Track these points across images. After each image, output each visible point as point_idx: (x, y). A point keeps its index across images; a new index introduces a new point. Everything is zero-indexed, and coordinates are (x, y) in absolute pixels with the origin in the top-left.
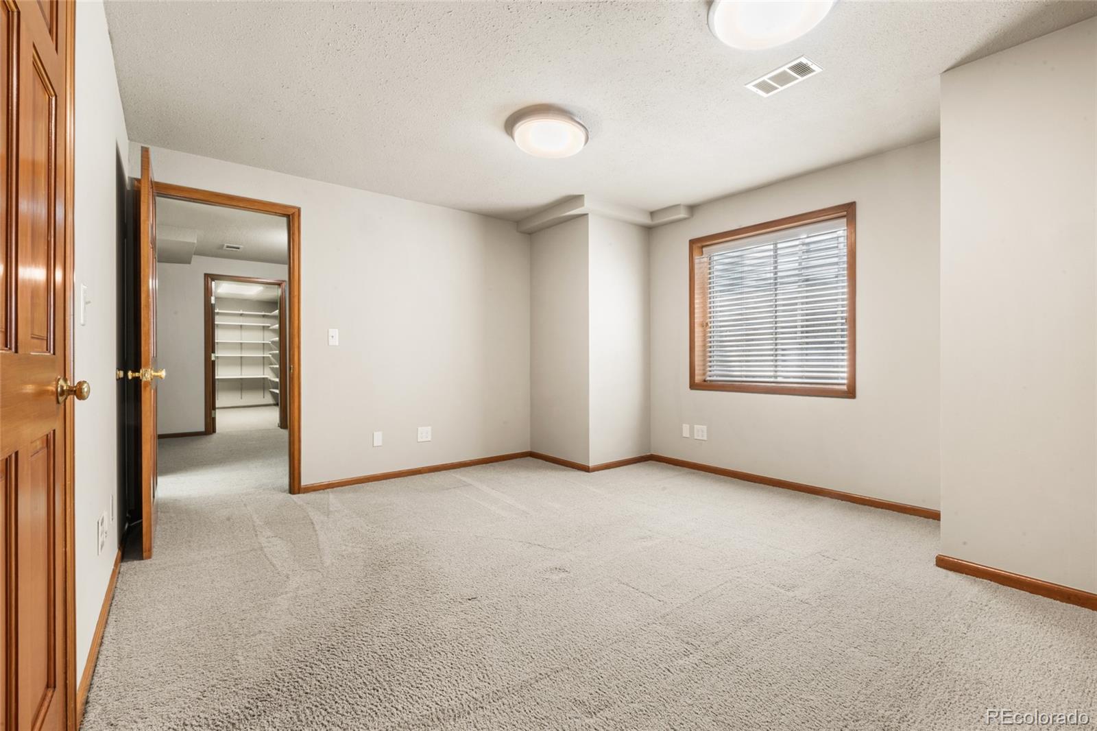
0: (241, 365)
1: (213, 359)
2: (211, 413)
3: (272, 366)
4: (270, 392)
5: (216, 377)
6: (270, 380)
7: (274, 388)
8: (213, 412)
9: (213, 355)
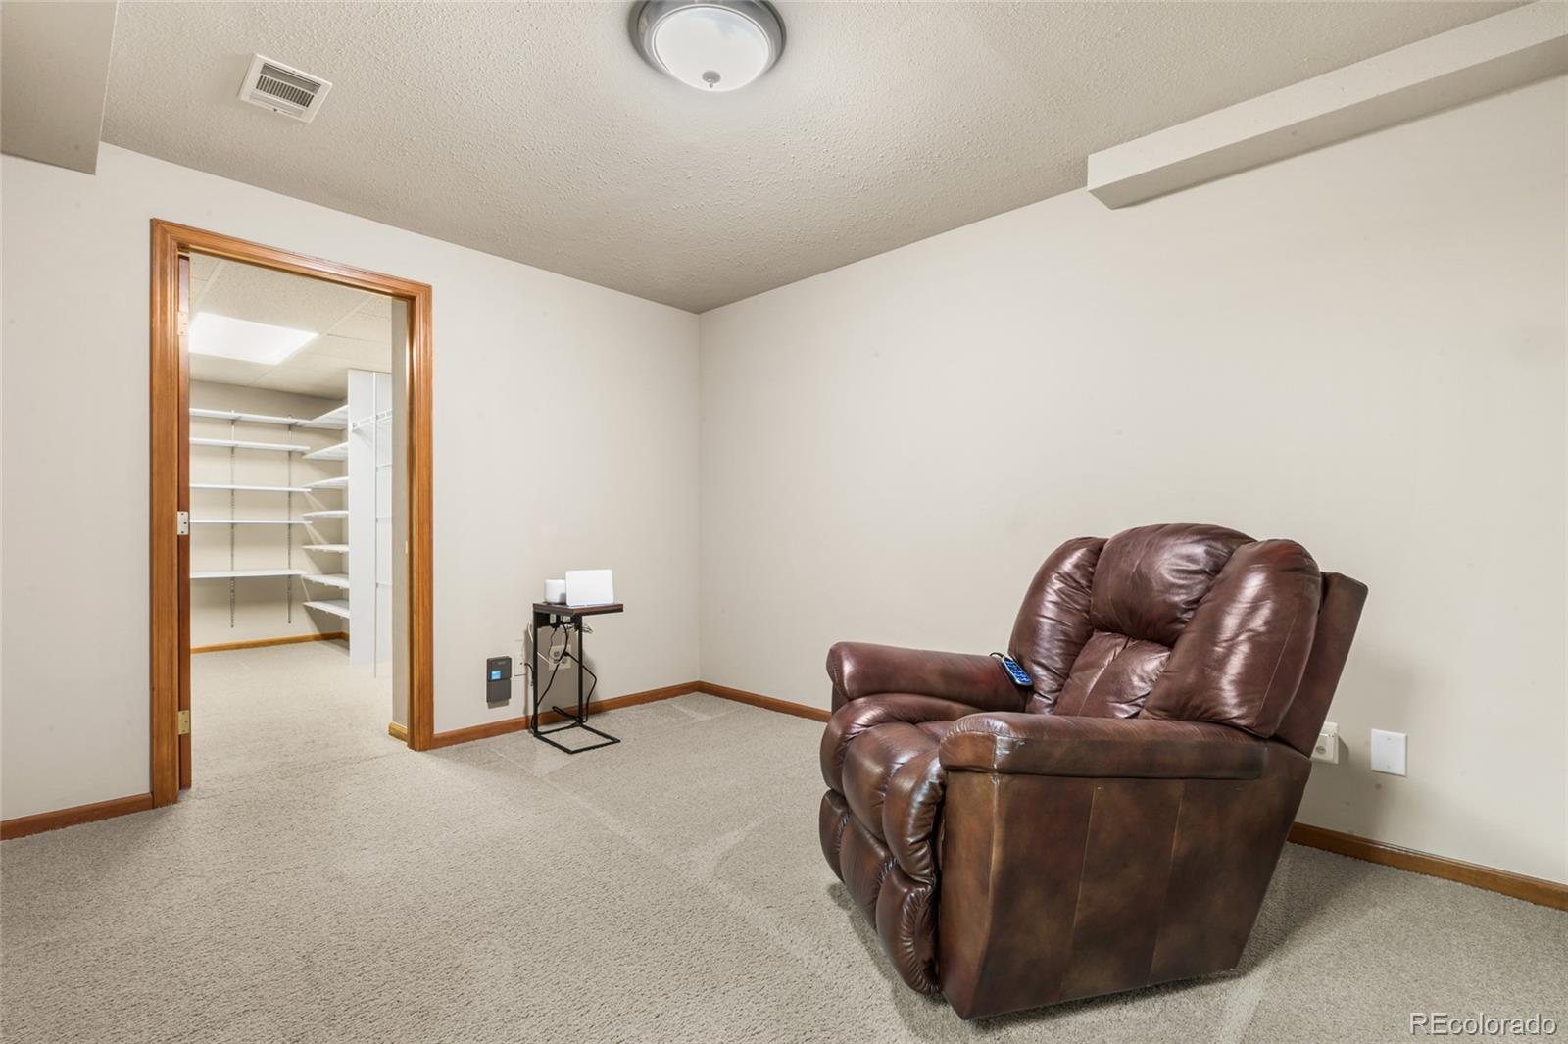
0: (233, 544)
1: (181, 529)
2: (173, 724)
3: (306, 547)
4: (307, 608)
5: (193, 575)
6: (308, 582)
7: (313, 600)
8: (181, 716)
9: (181, 516)
